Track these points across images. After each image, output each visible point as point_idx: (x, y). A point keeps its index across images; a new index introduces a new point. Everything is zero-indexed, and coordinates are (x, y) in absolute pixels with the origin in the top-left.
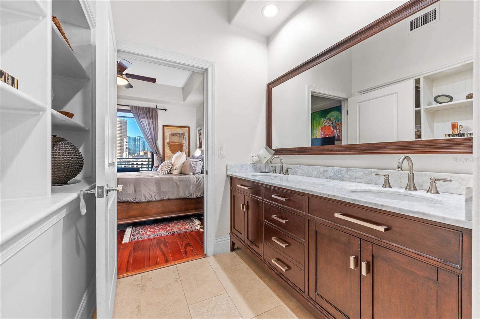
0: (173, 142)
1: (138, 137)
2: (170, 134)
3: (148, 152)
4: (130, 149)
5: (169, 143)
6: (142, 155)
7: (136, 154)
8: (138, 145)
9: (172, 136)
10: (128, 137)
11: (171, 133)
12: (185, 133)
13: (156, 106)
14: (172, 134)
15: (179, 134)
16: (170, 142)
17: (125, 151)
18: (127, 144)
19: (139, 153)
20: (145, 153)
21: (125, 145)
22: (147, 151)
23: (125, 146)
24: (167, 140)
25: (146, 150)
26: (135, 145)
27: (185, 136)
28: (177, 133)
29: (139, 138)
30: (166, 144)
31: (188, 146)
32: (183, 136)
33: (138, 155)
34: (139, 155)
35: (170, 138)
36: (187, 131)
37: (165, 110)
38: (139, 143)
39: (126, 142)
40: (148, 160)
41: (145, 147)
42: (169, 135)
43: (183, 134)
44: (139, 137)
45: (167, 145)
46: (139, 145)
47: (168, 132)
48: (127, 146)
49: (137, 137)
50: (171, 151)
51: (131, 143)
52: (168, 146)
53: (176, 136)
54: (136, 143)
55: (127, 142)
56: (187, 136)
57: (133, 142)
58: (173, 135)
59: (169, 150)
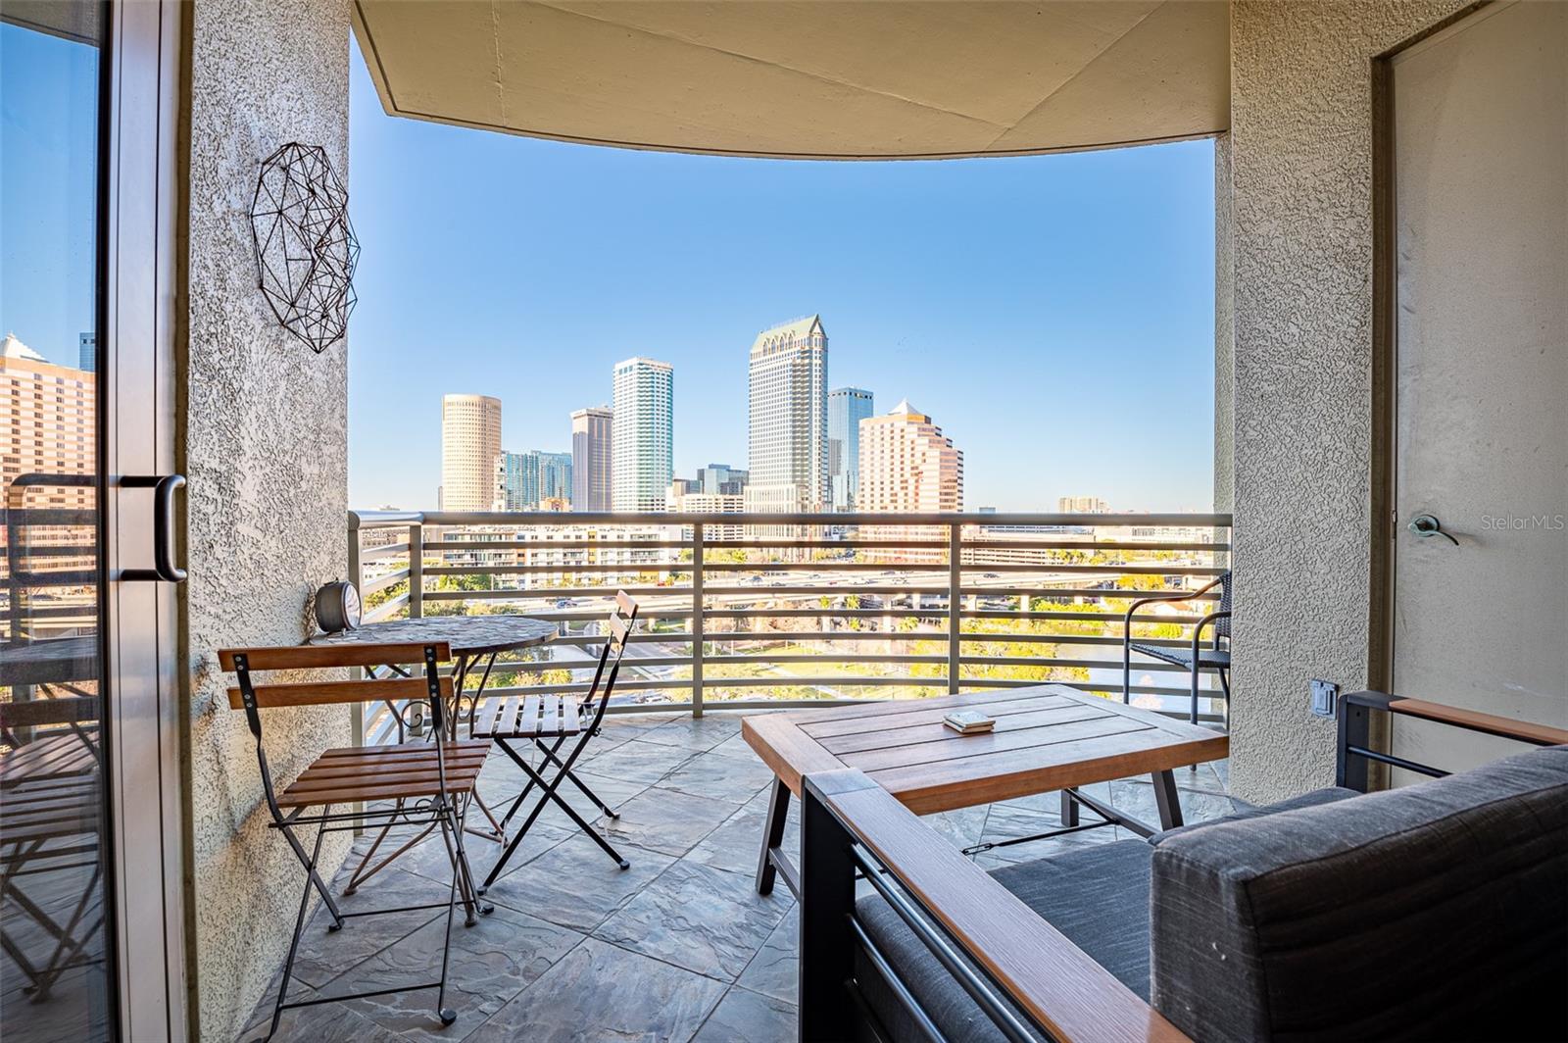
3: (564, 500)
4: (509, 492)
8: (532, 479)
10: (504, 452)
17: (495, 496)
18: (502, 473)
19: (538, 505)
20: (552, 503)
21: (496, 478)
22: (561, 498)
23: (496, 481)
25: (557, 493)
26: (525, 479)
29: (537, 458)
38: (537, 472)
39: (499, 470)
41: (553, 486)
44: (536, 452)
46: (537, 478)
48: (502, 482)
49: (529, 454)
51: (512, 472)
54: (526, 472)
55: (501, 469)
57: (518, 469)
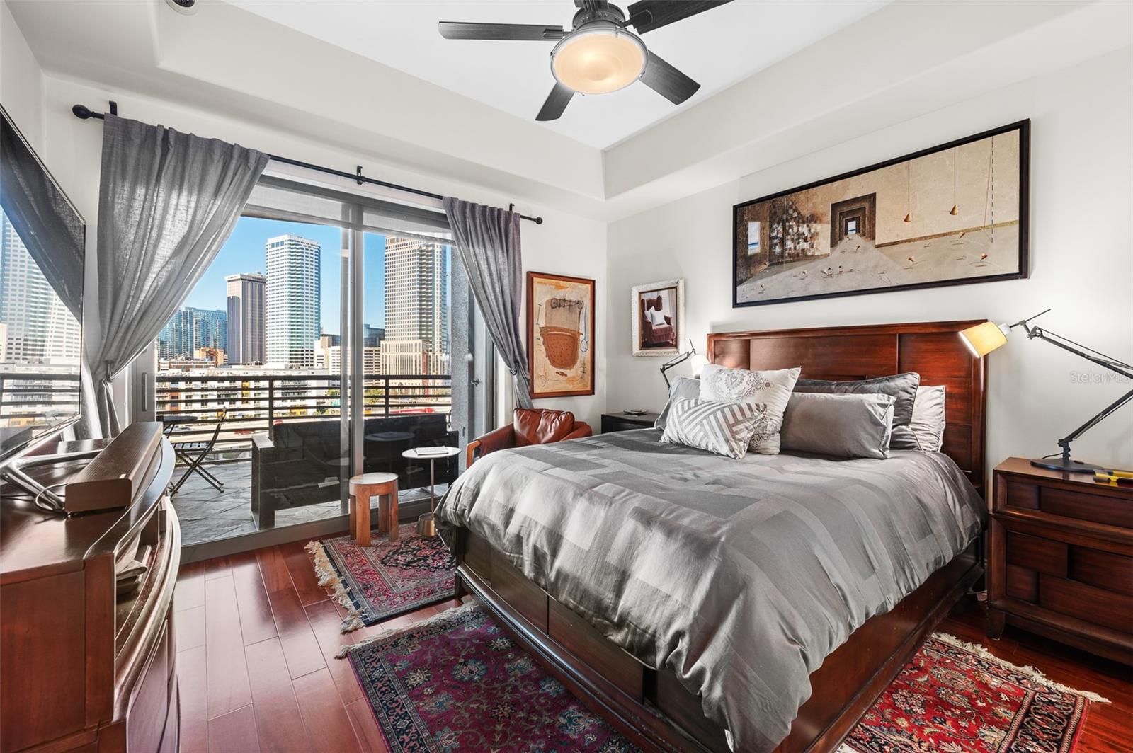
0: (555, 329)
1: (186, 308)
2: (547, 301)
3: (218, 350)
4: (163, 343)
5: (544, 331)
6: (200, 358)
7: (183, 357)
8: (186, 331)
9: (553, 308)
11: (548, 298)
12: (584, 300)
13: (511, 206)
14: (552, 300)
15: (570, 301)
16: (546, 327)
19: (192, 354)
20: (207, 352)
22: (215, 348)
24: (540, 322)
25: (212, 344)
26: (179, 332)
27: (583, 311)
28: (565, 300)
29: (191, 313)
30: (537, 334)
31: (589, 343)
32: (578, 310)
33: (187, 359)
34: (192, 358)
35: (548, 315)
36: (587, 293)
37: (539, 221)
38: (191, 325)
40: (384, 381)
41: (208, 338)
42: (544, 306)
43: (578, 302)
44: (190, 308)
45: (539, 339)
46: (191, 330)
47: (543, 293)
50: (549, 359)
52: (542, 339)
53: (562, 308)
54: (180, 325)
56: (589, 309)
58: (556, 304)
59: (545, 354)
